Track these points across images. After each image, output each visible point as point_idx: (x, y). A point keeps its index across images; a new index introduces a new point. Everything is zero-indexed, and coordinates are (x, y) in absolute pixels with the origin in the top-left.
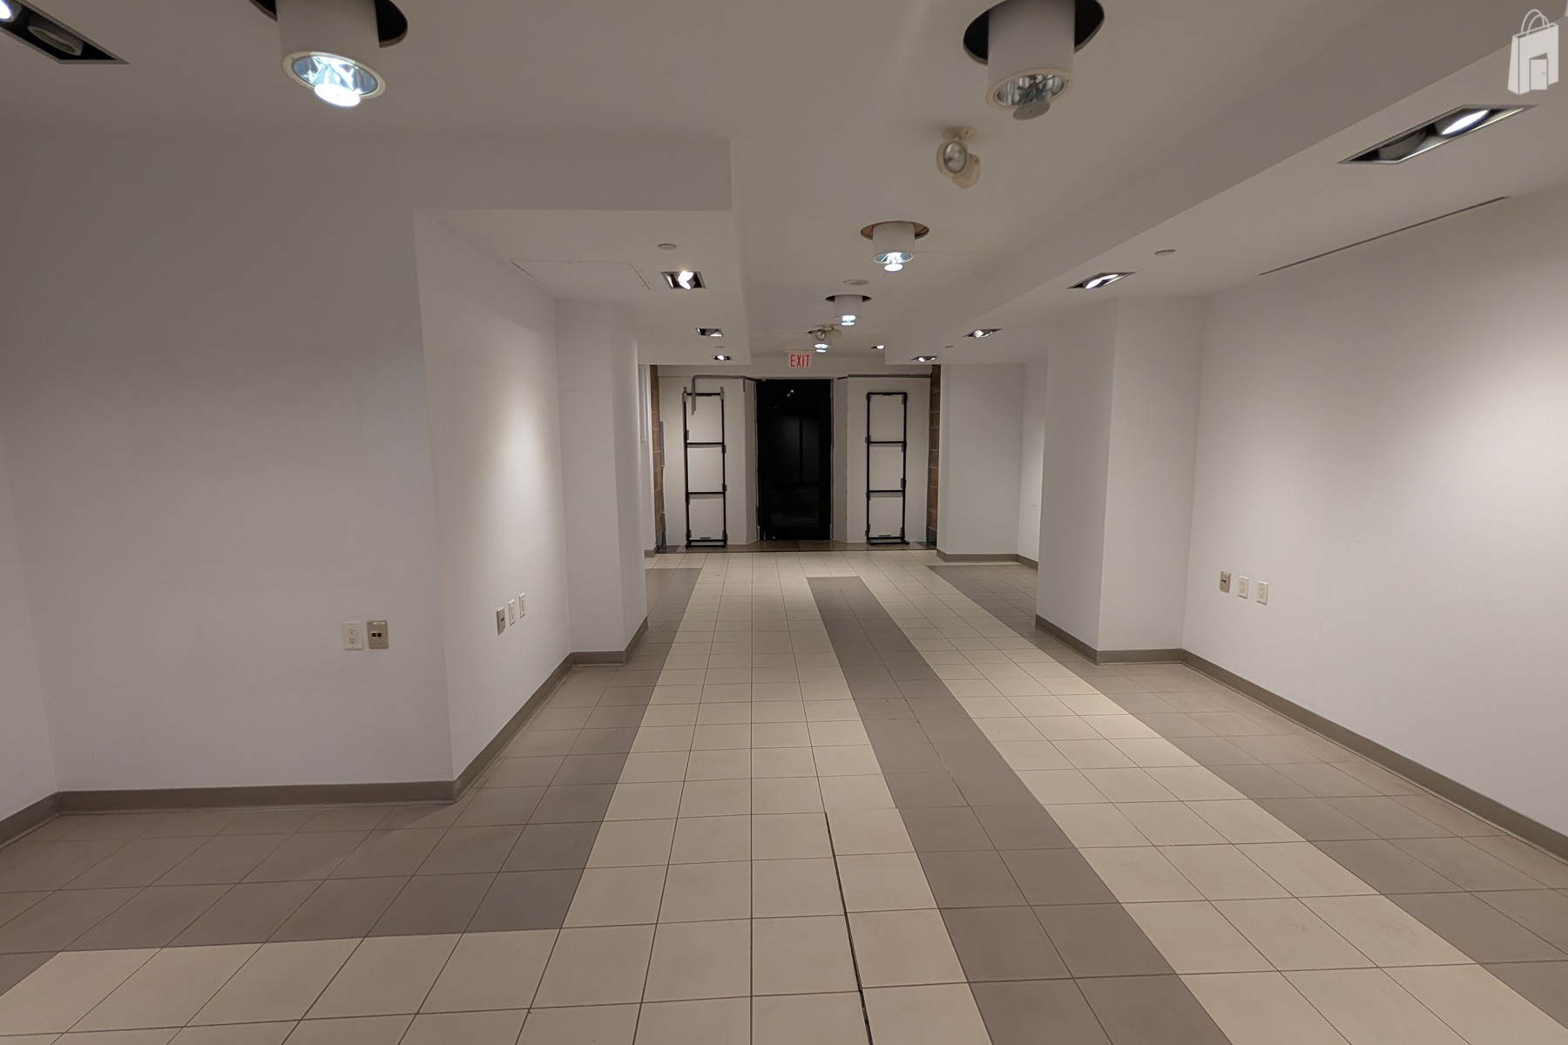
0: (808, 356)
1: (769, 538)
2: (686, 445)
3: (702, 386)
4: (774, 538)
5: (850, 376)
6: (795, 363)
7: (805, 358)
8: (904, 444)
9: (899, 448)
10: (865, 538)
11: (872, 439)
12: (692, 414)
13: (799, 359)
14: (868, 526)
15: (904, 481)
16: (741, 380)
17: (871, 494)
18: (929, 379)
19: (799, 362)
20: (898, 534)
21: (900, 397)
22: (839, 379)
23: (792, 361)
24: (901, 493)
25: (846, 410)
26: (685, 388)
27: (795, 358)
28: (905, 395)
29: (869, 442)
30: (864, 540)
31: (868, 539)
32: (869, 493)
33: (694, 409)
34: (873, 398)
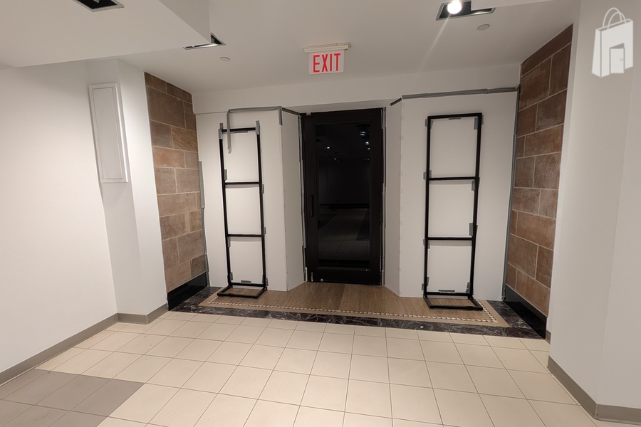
0: (337, 55)
1: (317, 280)
2: (224, 185)
3: (238, 122)
4: (322, 280)
5: (405, 97)
6: (319, 67)
7: (334, 58)
8: (476, 180)
9: (468, 187)
10: (422, 292)
11: (433, 175)
12: (230, 152)
13: (325, 60)
14: (426, 279)
15: (474, 227)
16: (277, 112)
17: (430, 242)
18: (515, 94)
19: (325, 66)
20: (464, 290)
21: (472, 120)
22: (392, 104)
23: (315, 64)
24: (470, 242)
25: (400, 140)
26: (221, 125)
27: (319, 60)
28: (479, 117)
29: (428, 179)
30: (420, 294)
31: (426, 293)
32: (427, 240)
33: (229, 147)
34: (435, 123)
